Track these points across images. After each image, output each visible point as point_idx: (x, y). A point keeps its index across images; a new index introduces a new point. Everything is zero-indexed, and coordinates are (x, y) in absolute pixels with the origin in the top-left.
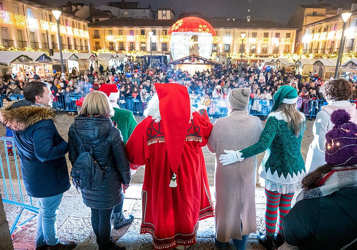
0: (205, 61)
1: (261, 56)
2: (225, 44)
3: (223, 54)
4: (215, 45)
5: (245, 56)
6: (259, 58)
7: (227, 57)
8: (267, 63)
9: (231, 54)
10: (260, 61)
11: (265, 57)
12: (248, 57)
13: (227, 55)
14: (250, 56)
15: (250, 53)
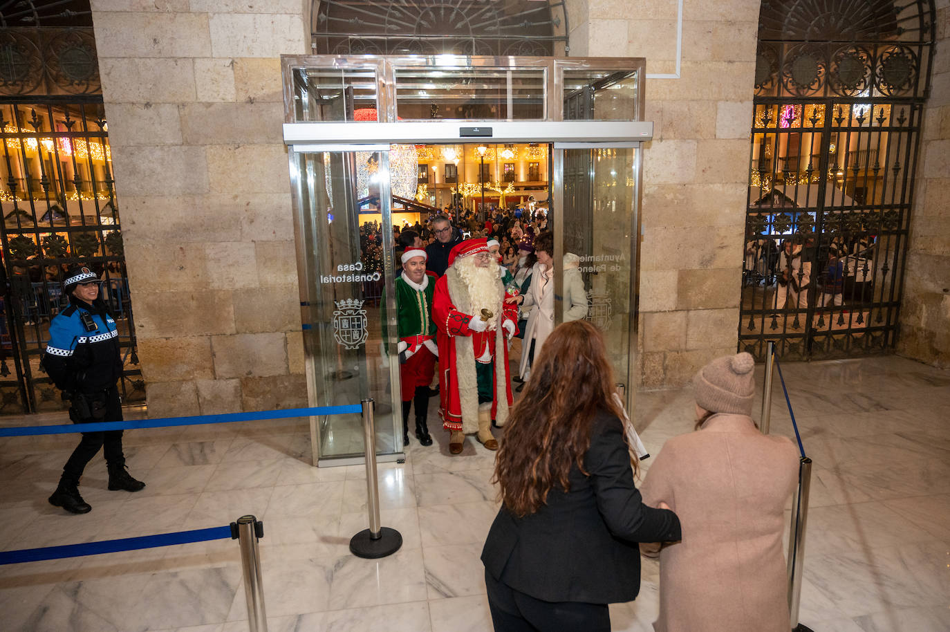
0: (405, 205)
1: (527, 188)
2: (446, 165)
3: (442, 186)
4: (423, 167)
5: (491, 188)
6: (522, 193)
7: (453, 194)
8: (540, 202)
9: (461, 186)
10: (526, 198)
11: (536, 188)
12: (501, 192)
13: (452, 189)
14: (503, 188)
15: (502, 182)
